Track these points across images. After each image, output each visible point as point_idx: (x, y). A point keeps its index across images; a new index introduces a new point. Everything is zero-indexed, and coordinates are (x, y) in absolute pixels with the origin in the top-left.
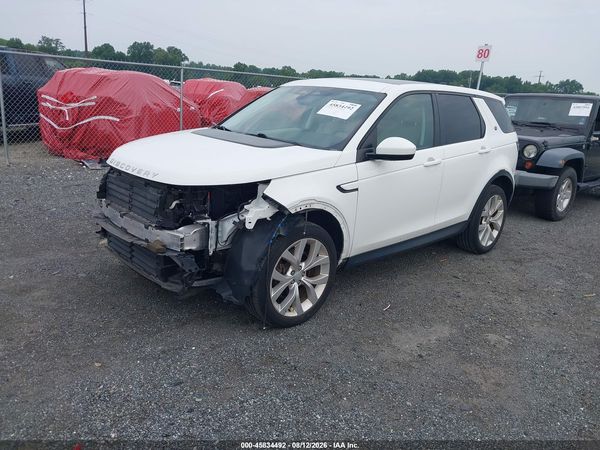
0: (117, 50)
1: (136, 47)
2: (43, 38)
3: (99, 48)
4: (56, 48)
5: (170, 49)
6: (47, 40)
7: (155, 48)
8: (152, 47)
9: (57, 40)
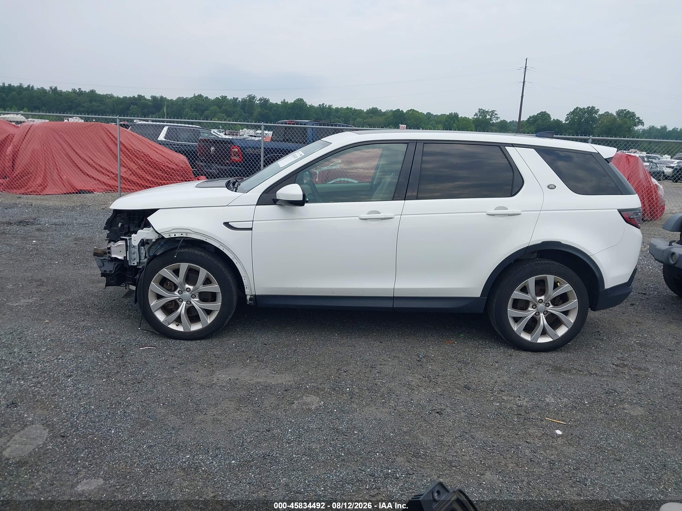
0: (554, 117)
1: (577, 113)
2: (480, 110)
3: (534, 117)
4: (491, 119)
5: (620, 113)
6: (483, 112)
7: (600, 113)
8: (597, 112)
9: (493, 112)
